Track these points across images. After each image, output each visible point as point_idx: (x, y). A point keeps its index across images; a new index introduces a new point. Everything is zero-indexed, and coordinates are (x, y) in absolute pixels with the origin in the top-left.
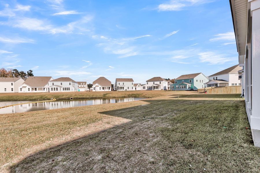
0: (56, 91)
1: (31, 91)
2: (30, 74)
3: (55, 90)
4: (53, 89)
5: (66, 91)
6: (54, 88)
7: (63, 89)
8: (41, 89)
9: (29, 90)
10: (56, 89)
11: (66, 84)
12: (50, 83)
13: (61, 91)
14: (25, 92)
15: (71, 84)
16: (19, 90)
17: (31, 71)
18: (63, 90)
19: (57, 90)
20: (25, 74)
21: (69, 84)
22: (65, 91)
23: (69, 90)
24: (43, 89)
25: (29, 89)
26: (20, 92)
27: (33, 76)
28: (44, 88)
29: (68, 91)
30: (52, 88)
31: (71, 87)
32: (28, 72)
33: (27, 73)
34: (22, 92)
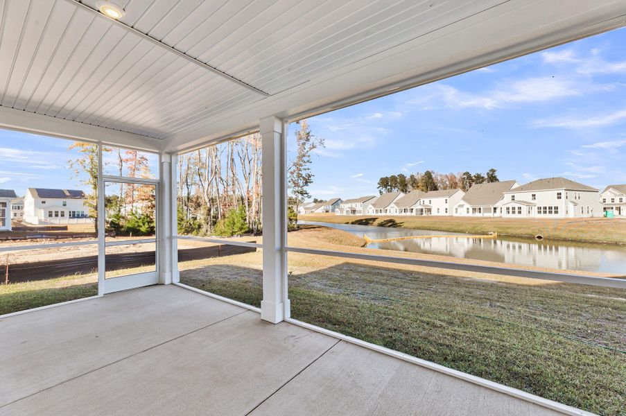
0: (517, 216)
1: (471, 214)
2: (492, 178)
3: (514, 212)
4: (511, 210)
5: (548, 216)
6: (514, 208)
7: (537, 210)
8: (488, 210)
9: (468, 212)
10: (517, 210)
11: (547, 197)
12: (508, 197)
13: (533, 216)
14: (462, 215)
15: (563, 196)
16: (454, 211)
17: (493, 171)
18: (539, 212)
19: (520, 212)
20: (483, 178)
21: (556, 196)
22: (542, 216)
23: (556, 212)
24: (492, 209)
25: (468, 209)
26: (455, 215)
27: (497, 180)
28: (495, 209)
29: (553, 216)
30: (508, 209)
31: (561, 204)
32: (488, 174)
33: (486, 177)
34: (458, 215)
